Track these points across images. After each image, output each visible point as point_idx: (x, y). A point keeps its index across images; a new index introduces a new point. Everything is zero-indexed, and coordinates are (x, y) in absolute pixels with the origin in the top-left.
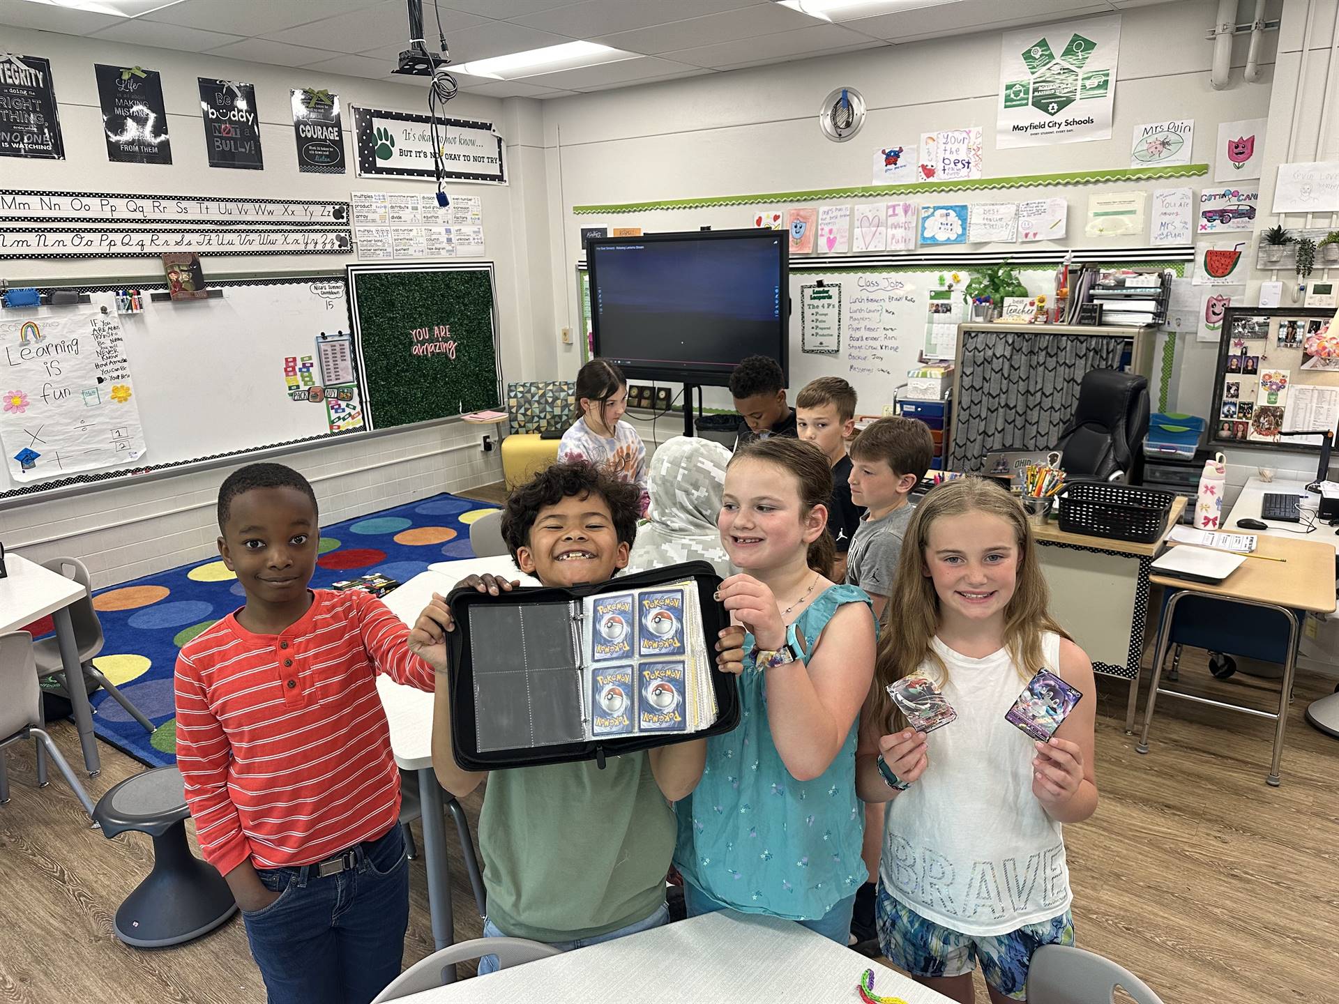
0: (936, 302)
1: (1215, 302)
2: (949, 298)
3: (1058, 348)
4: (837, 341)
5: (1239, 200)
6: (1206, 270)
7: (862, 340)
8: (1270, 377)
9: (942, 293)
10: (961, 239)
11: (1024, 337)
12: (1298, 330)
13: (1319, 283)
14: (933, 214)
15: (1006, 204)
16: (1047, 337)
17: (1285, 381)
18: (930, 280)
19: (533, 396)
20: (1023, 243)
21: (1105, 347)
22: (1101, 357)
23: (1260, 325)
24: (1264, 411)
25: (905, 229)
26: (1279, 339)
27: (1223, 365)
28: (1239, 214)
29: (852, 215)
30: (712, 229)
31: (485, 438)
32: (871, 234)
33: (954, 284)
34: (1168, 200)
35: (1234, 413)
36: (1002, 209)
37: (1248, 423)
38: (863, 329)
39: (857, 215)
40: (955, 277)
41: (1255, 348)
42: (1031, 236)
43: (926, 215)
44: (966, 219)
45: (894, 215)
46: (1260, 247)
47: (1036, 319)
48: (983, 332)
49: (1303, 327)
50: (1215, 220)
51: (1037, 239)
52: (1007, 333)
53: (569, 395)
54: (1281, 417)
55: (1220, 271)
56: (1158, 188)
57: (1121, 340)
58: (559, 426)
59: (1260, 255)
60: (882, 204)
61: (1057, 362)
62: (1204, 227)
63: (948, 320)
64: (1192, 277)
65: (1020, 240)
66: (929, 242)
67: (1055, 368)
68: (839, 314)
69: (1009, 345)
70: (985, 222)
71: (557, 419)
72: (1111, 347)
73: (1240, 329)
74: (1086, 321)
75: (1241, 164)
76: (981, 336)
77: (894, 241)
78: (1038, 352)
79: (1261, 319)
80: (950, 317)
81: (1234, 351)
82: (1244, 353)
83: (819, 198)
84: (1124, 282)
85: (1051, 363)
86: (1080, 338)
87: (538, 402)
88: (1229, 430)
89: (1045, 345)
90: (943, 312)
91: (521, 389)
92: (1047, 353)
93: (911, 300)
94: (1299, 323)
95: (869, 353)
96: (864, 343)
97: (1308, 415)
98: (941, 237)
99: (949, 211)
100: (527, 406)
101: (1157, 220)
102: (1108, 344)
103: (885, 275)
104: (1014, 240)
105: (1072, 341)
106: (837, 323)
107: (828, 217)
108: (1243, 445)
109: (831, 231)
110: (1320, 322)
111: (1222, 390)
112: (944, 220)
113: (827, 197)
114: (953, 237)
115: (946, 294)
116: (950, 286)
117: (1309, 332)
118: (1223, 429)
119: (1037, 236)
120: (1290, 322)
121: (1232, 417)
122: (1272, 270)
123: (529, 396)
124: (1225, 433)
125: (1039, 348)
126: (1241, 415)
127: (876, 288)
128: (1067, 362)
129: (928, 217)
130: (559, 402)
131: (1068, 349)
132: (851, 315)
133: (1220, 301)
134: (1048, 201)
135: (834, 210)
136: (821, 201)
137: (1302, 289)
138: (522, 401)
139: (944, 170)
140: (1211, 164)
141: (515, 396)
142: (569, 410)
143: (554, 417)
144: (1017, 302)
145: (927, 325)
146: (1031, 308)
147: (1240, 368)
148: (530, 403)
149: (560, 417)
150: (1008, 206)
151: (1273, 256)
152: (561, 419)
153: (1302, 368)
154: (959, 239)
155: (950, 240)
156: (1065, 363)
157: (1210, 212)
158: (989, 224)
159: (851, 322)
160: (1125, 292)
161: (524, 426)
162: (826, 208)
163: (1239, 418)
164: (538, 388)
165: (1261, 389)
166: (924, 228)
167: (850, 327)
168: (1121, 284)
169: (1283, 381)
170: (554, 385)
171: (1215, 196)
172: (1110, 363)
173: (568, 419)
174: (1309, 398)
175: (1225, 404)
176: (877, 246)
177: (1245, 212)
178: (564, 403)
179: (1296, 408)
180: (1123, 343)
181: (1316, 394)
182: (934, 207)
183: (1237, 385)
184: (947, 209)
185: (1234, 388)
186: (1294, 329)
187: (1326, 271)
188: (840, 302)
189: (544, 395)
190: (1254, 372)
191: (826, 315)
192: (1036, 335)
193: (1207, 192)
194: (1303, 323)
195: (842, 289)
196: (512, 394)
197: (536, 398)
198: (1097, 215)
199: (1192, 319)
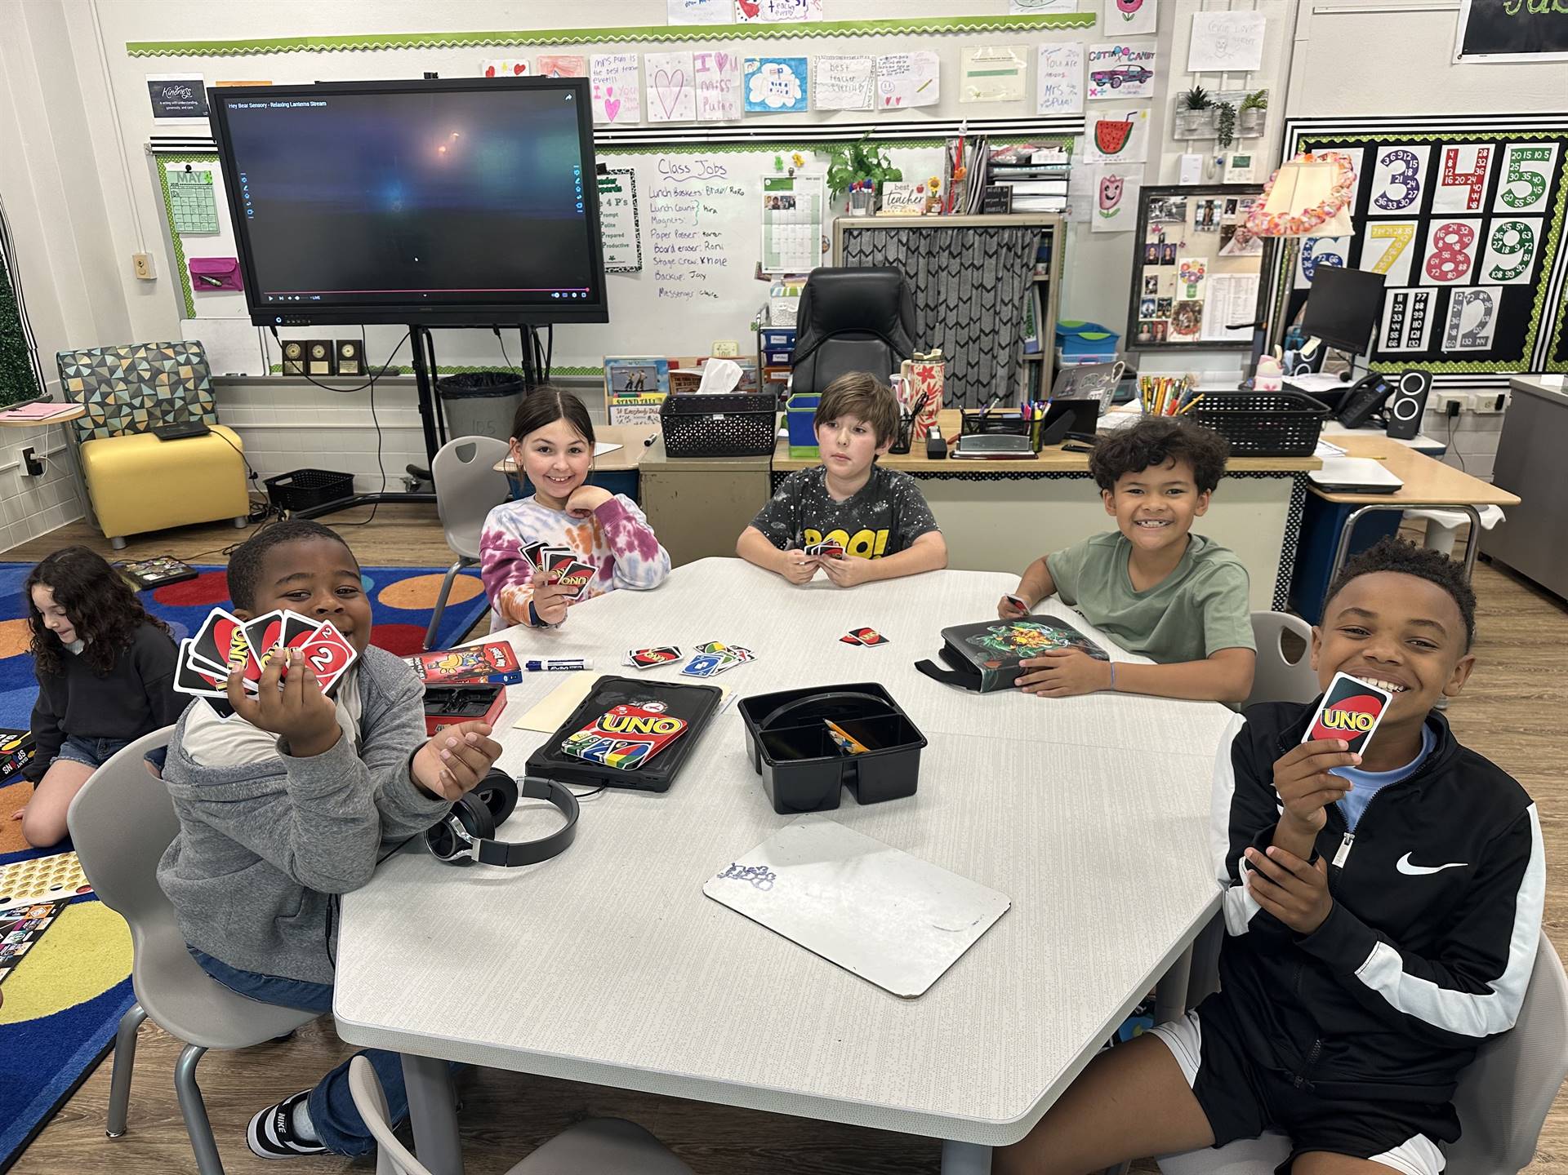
0: (773, 194)
1: (1108, 183)
2: (791, 189)
3: (963, 245)
4: (636, 254)
5: (1130, 60)
6: (1097, 145)
7: (673, 251)
8: (1189, 267)
9: (780, 181)
10: (799, 106)
11: (921, 234)
12: (1215, 210)
13: (1238, 155)
14: (759, 70)
15: (860, 56)
16: (950, 232)
17: (1203, 270)
18: (762, 163)
19: (112, 371)
20: (884, 111)
21: (1020, 241)
22: (1016, 254)
23: (1177, 207)
24: (1183, 306)
25: (722, 90)
26: (1197, 222)
27: (1141, 256)
28: (1130, 77)
29: (641, 68)
30: (440, 77)
31: (27, 453)
32: (674, 97)
33: (796, 169)
34: (1053, 57)
35: (1153, 311)
36: (854, 65)
37: (1167, 322)
38: (673, 235)
39: (649, 69)
40: (797, 159)
41: (1173, 234)
42: (893, 101)
43: (751, 71)
44: (805, 78)
45: (705, 69)
46: (1178, 113)
47: (929, 210)
48: (868, 230)
49: (1220, 206)
50: (1104, 83)
51: (900, 106)
52: (899, 229)
53: (179, 364)
54: (1200, 312)
55: (1112, 146)
56: (1043, 41)
57: (1039, 230)
58: (170, 418)
59: (1178, 122)
60: (686, 53)
61: (962, 264)
62: (1093, 92)
63: (792, 219)
64: (1083, 155)
65: (880, 108)
66: (758, 109)
67: (959, 272)
68: (636, 214)
69: (904, 245)
70: (833, 81)
71: (166, 406)
72: (1027, 240)
73: (1158, 213)
74: (993, 209)
75: (1131, 14)
76: (866, 236)
77: (707, 107)
78: (938, 253)
79: (1177, 199)
80: (794, 215)
81: (1152, 239)
82: (1162, 241)
83: (587, 41)
84: (1029, 158)
85: (955, 265)
86: (989, 230)
87: (125, 380)
88: (1148, 332)
89: (948, 243)
90: (785, 208)
91: (86, 360)
92: (950, 253)
93: (739, 192)
94: (1216, 203)
95: (685, 269)
96: (677, 255)
97: (1226, 306)
98: (774, 102)
99: (781, 66)
100: (104, 388)
101: (1043, 82)
102: (1023, 236)
103: (697, 156)
104: (872, 108)
105: (980, 235)
106: (634, 227)
107: (604, 70)
108: (1163, 348)
109: (610, 91)
110: (1236, 201)
111: (1140, 284)
112: (775, 78)
113: (599, 40)
114: (790, 103)
115: (786, 183)
116: (791, 172)
117: (1226, 213)
118: (1142, 332)
119: (901, 102)
120: (1207, 201)
121: (1151, 316)
122: (1188, 140)
123: (104, 371)
124: (1144, 337)
125: (940, 247)
126: (1160, 313)
127: (686, 175)
128: (975, 262)
129: (753, 74)
130: (164, 377)
131: (976, 246)
132: (653, 215)
133: (1113, 182)
134: (912, 54)
135: (612, 59)
136: (589, 45)
137: (1220, 162)
138: (93, 381)
139: (772, 7)
140: (1099, 13)
141: (78, 374)
142: (186, 389)
143: (159, 403)
144: (900, 188)
145: (763, 226)
146: (920, 195)
147: (1158, 259)
148: (108, 383)
149: (171, 402)
150: (862, 60)
151: (1194, 122)
152: (172, 405)
153: (1221, 254)
154: (798, 106)
155: (787, 108)
156: (972, 264)
157: (1099, 73)
158: (838, 85)
159: (655, 225)
160: (1034, 170)
161: (105, 425)
162: (600, 57)
163: (1158, 317)
164: (118, 356)
165: (1180, 281)
166: (748, 90)
167: (653, 232)
168: (1027, 162)
169: (1201, 271)
170: (147, 349)
171: (1105, 53)
172: (1025, 261)
173: (186, 404)
174: (1226, 287)
175: (1144, 302)
176: (684, 114)
177: (1135, 74)
178: (174, 378)
179: (1214, 301)
180: (1040, 235)
181: (1233, 284)
182: (761, 60)
183: (1155, 278)
184: (779, 64)
185: (1152, 282)
186: (1211, 209)
187: (1241, 140)
188: (634, 196)
189: (132, 368)
190: (1172, 262)
191: (615, 215)
192: (936, 229)
193: (1095, 48)
194: (1220, 203)
195: (636, 177)
196: (71, 371)
197: (119, 374)
198: (971, 74)
199: (1084, 205)
